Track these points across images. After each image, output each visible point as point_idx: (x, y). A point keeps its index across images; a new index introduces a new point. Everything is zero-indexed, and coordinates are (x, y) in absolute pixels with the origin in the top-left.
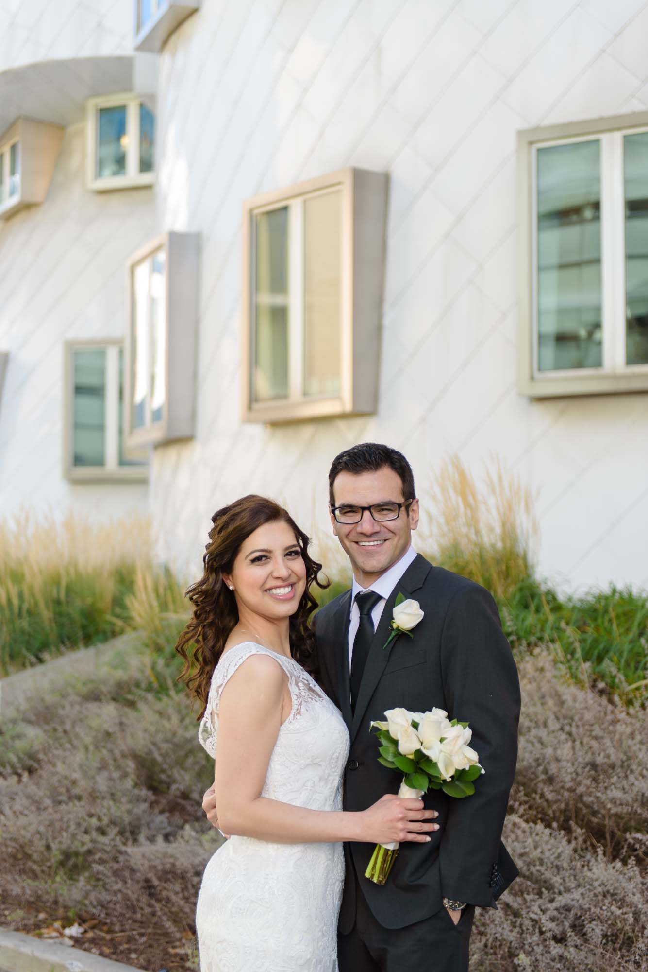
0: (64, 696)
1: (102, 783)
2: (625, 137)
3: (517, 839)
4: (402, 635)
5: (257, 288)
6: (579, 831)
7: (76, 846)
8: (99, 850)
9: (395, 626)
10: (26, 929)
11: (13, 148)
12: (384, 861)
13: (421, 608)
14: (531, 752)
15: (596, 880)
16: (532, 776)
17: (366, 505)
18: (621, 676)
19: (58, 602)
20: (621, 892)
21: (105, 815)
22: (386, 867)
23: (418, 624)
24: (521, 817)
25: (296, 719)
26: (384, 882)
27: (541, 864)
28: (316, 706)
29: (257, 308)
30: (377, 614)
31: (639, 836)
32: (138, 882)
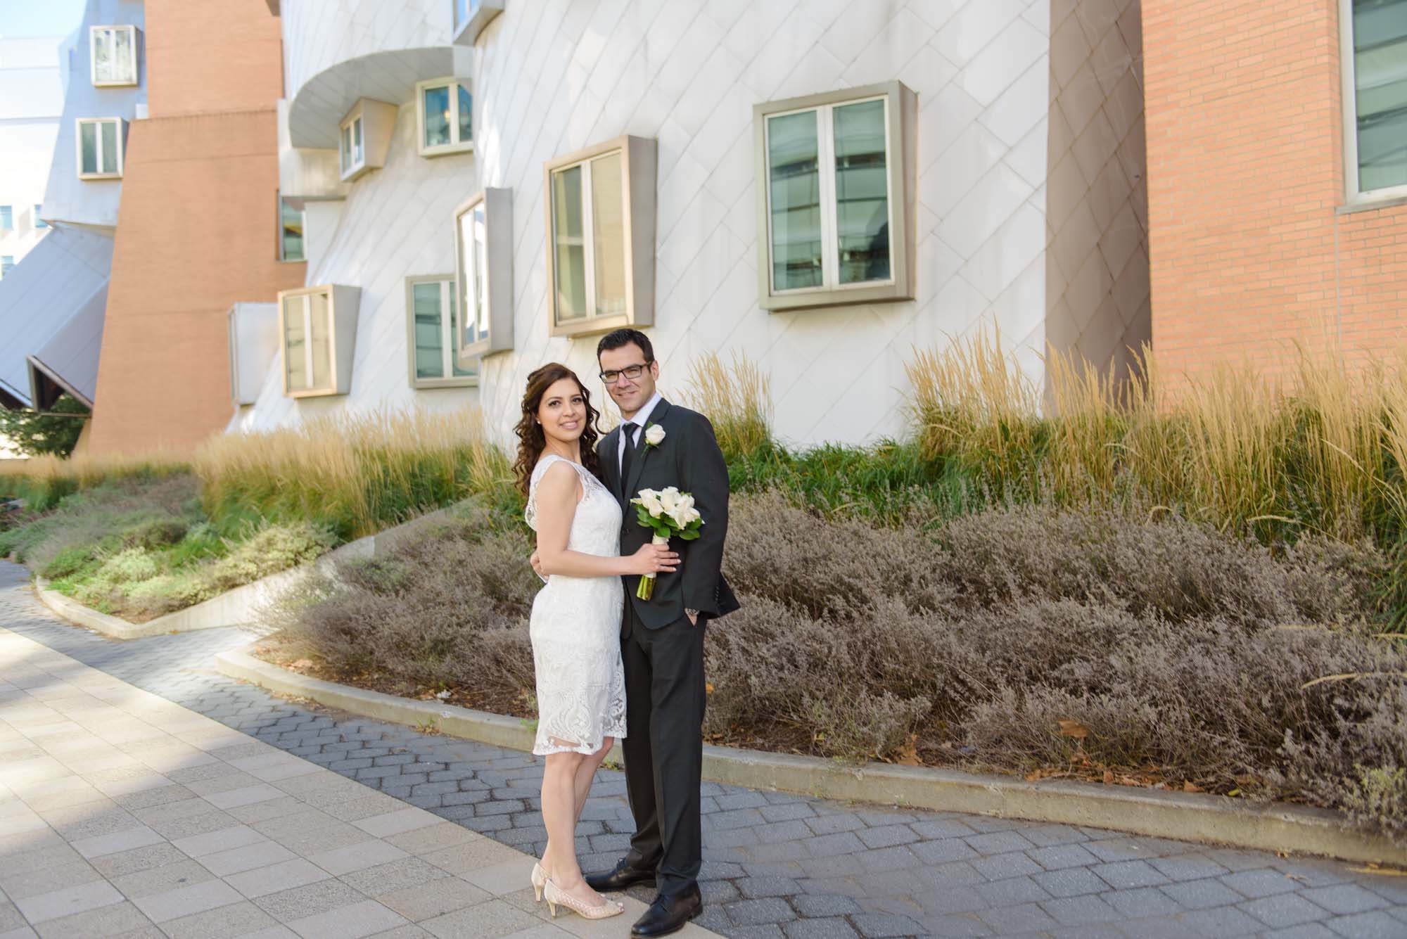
0: (425, 539)
1: (459, 593)
2: (834, 108)
4: (653, 448)
5: (558, 233)
6: (795, 603)
7: (442, 636)
8: (459, 637)
10: (409, 695)
11: (357, 123)
13: (664, 430)
15: (804, 630)
16: (764, 570)
17: (619, 369)
19: (413, 475)
20: (820, 636)
21: (462, 615)
23: (663, 440)
25: (587, 500)
28: (599, 493)
29: (558, 246)
30: (636, 437)
32: (488, 656)
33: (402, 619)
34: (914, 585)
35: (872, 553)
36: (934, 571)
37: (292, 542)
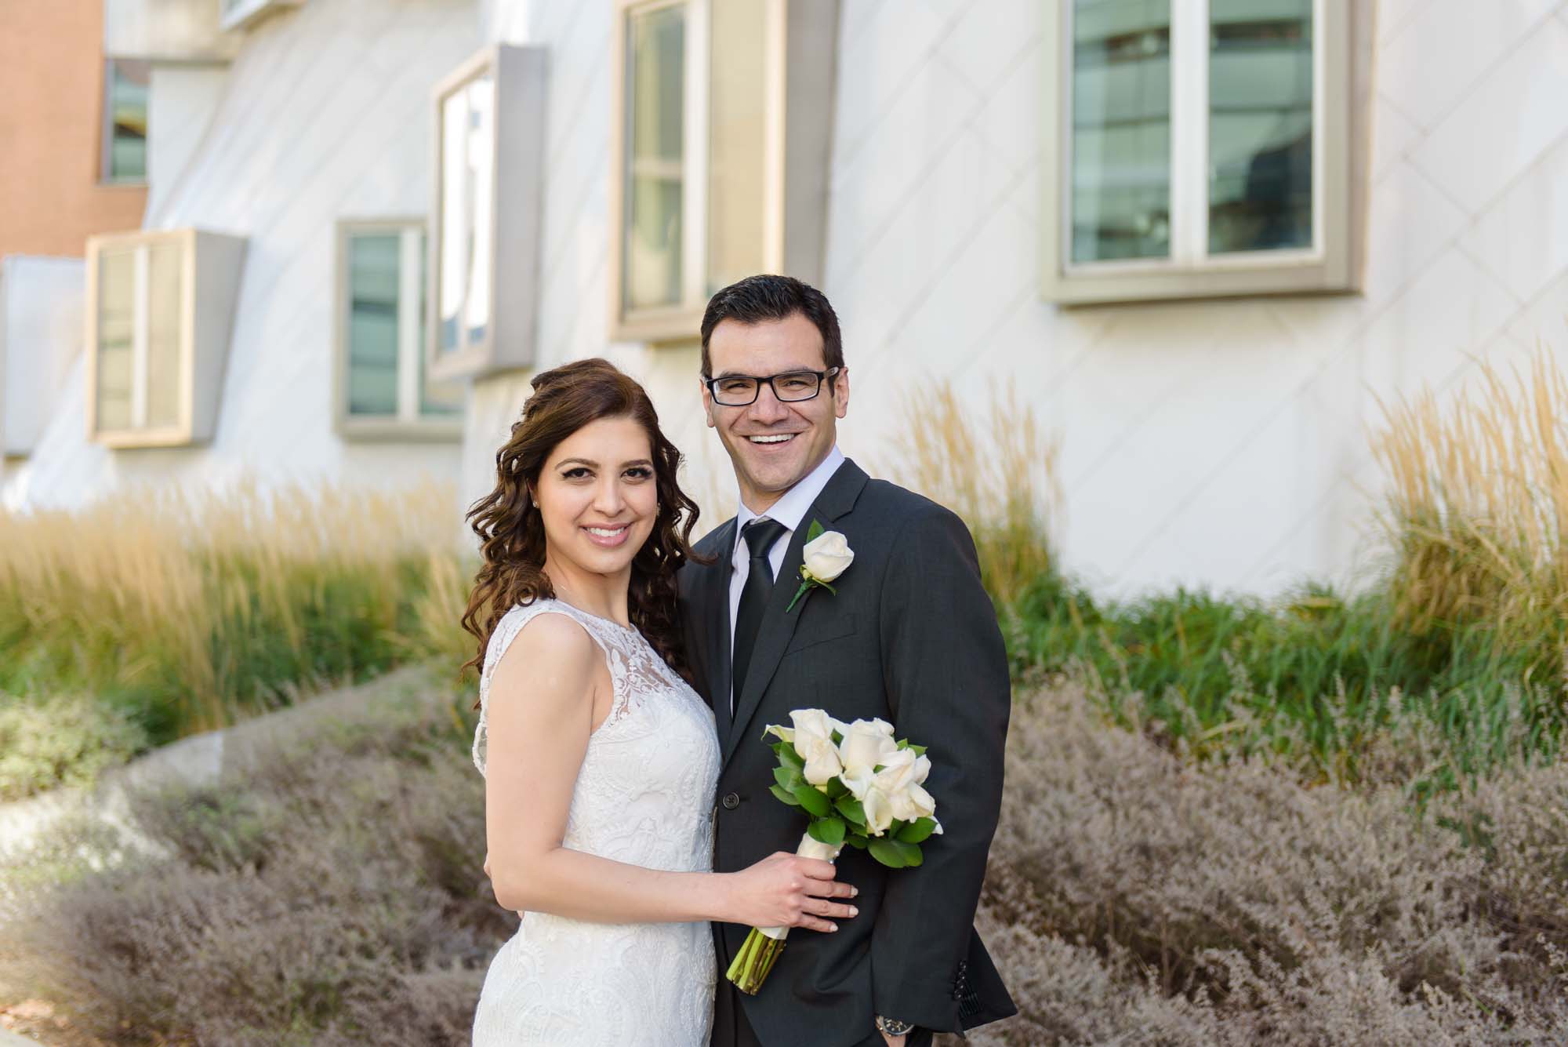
0: (315, 750)
1: (369, 880)
3: (1021, 961)
4: (818, 590)
6: (1119, 951)
7: (323, 974)
8: (361, 981)
9: (806, 575)
12: (760, 956)
13: (849, 545)
14: (1046, 829)
15: (1145, 1022)
16: (1047, 866)
17: (764, 375)
18: (1191, 712)
19: (312, 612)
20: (1184, 1041)
21: (372, 926)
22: (762, 965)
23: (844, 572)
24: (1029, 927)
25: (621, 718)
26: (755, 990)
27: (1059, 999)
28: (655, 700)
29: (636, 179)
30: (777, 557)
31: (1215, 953)
32: (421, 1030)
33: (239, 933)
34: (1403, 926)
35: (1301, 844)
36: (1447, 893)
37: (52, 738)
